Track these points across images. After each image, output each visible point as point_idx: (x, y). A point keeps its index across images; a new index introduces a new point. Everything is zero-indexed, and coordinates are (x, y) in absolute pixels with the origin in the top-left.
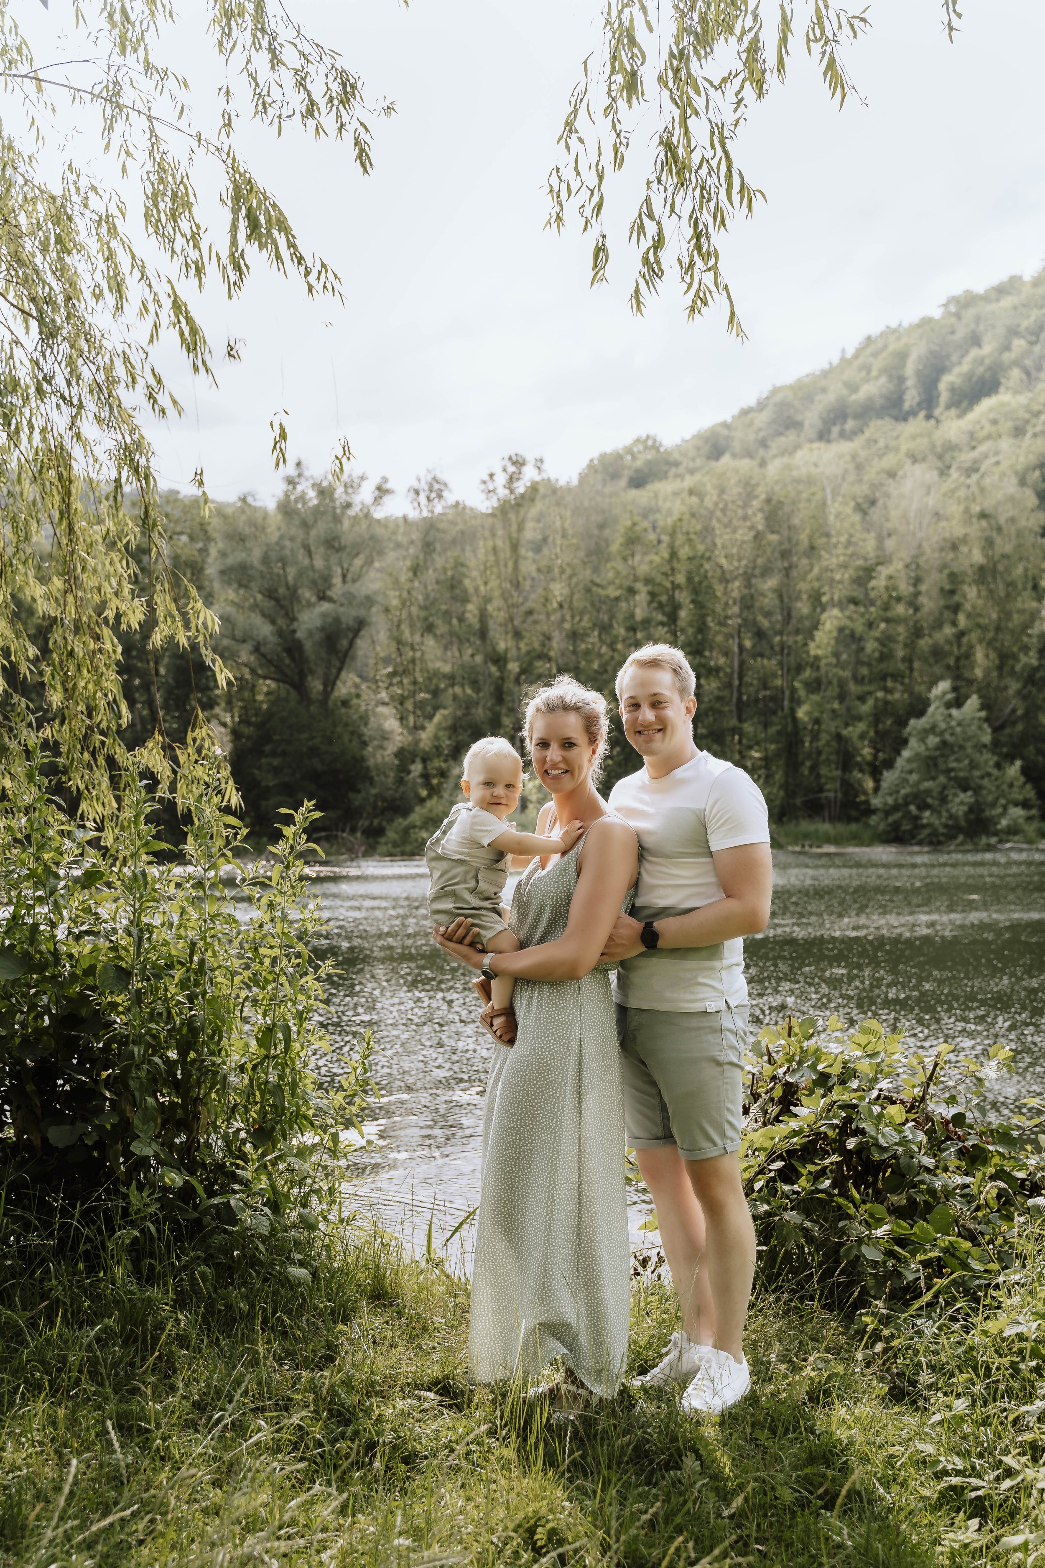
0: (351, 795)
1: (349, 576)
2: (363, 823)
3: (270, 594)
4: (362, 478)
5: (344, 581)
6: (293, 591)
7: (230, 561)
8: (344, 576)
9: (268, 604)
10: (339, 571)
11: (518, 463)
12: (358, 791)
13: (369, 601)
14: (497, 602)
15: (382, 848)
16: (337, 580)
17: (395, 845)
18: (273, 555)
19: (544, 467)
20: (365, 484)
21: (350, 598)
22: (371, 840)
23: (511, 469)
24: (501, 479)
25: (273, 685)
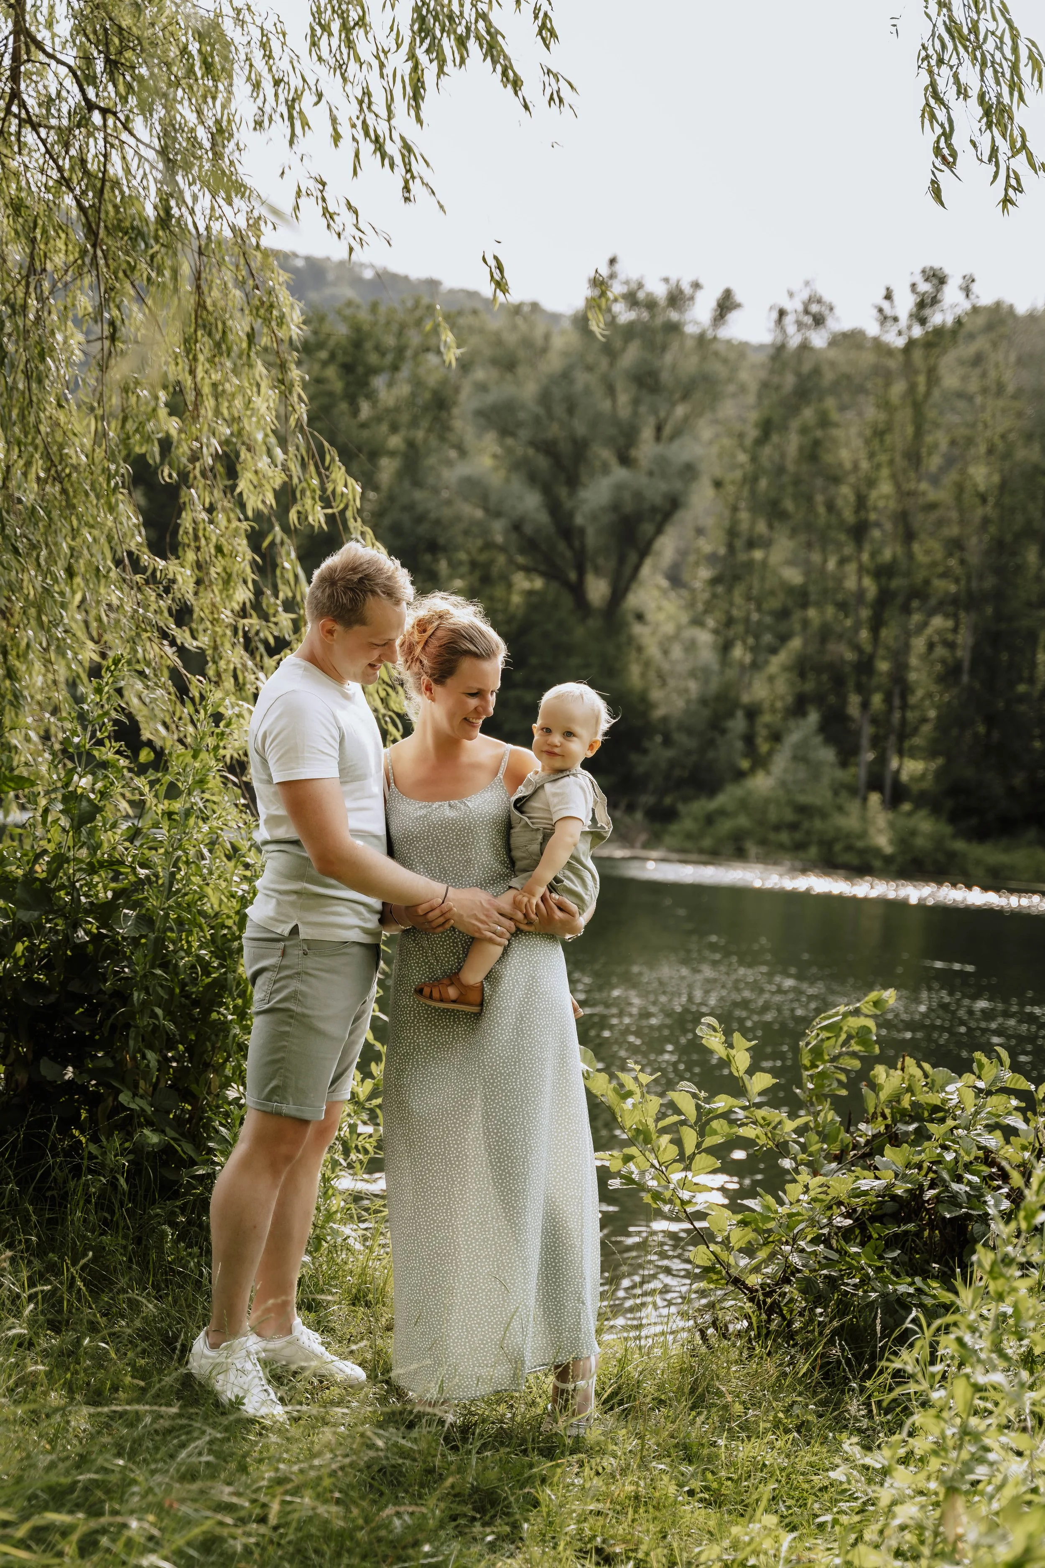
0: (634, 757)
1: (667, 430)
2: (647, 799)
3: (548, 448)
4: (696, 286)
5: (658, 438)
6: (580, 448)
7: (490, 398)
8: (659, 429)
9: (542, 462)
10: (652, 421)
11: (937, 278)
12: (645, 752)
13: (689, 471)
14: (886, 488)
15: (668, 840)
16: (647, 433)
17: (689, 836)
18: (557, 393)
19: (975, 287)
20: (700, 296)
21: (662, 462)
22: (657, 826)
23: (925, 287)
24: (905, 304)
25: (538, 583)
